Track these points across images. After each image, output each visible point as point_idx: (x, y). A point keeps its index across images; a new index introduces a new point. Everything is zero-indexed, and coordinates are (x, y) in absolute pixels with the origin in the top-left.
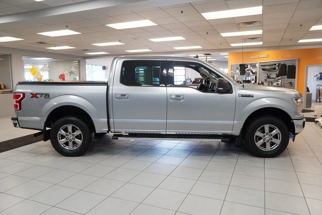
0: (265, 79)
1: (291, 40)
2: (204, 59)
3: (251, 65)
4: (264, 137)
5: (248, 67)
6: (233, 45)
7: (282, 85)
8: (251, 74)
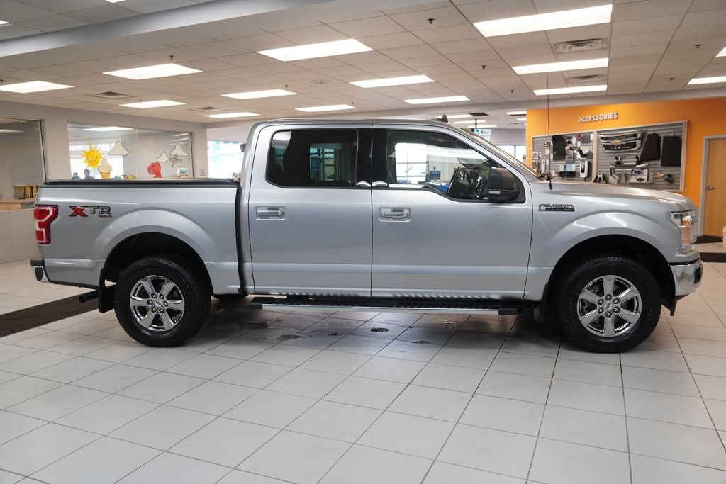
0: (611, 169)
1: (672, 79)
2: (472, 124)
3: (580, 136)
4: (600, 304)
5: (571, 142)
6: (539, 92)
7: (651, 181)
8: (579, 156)
